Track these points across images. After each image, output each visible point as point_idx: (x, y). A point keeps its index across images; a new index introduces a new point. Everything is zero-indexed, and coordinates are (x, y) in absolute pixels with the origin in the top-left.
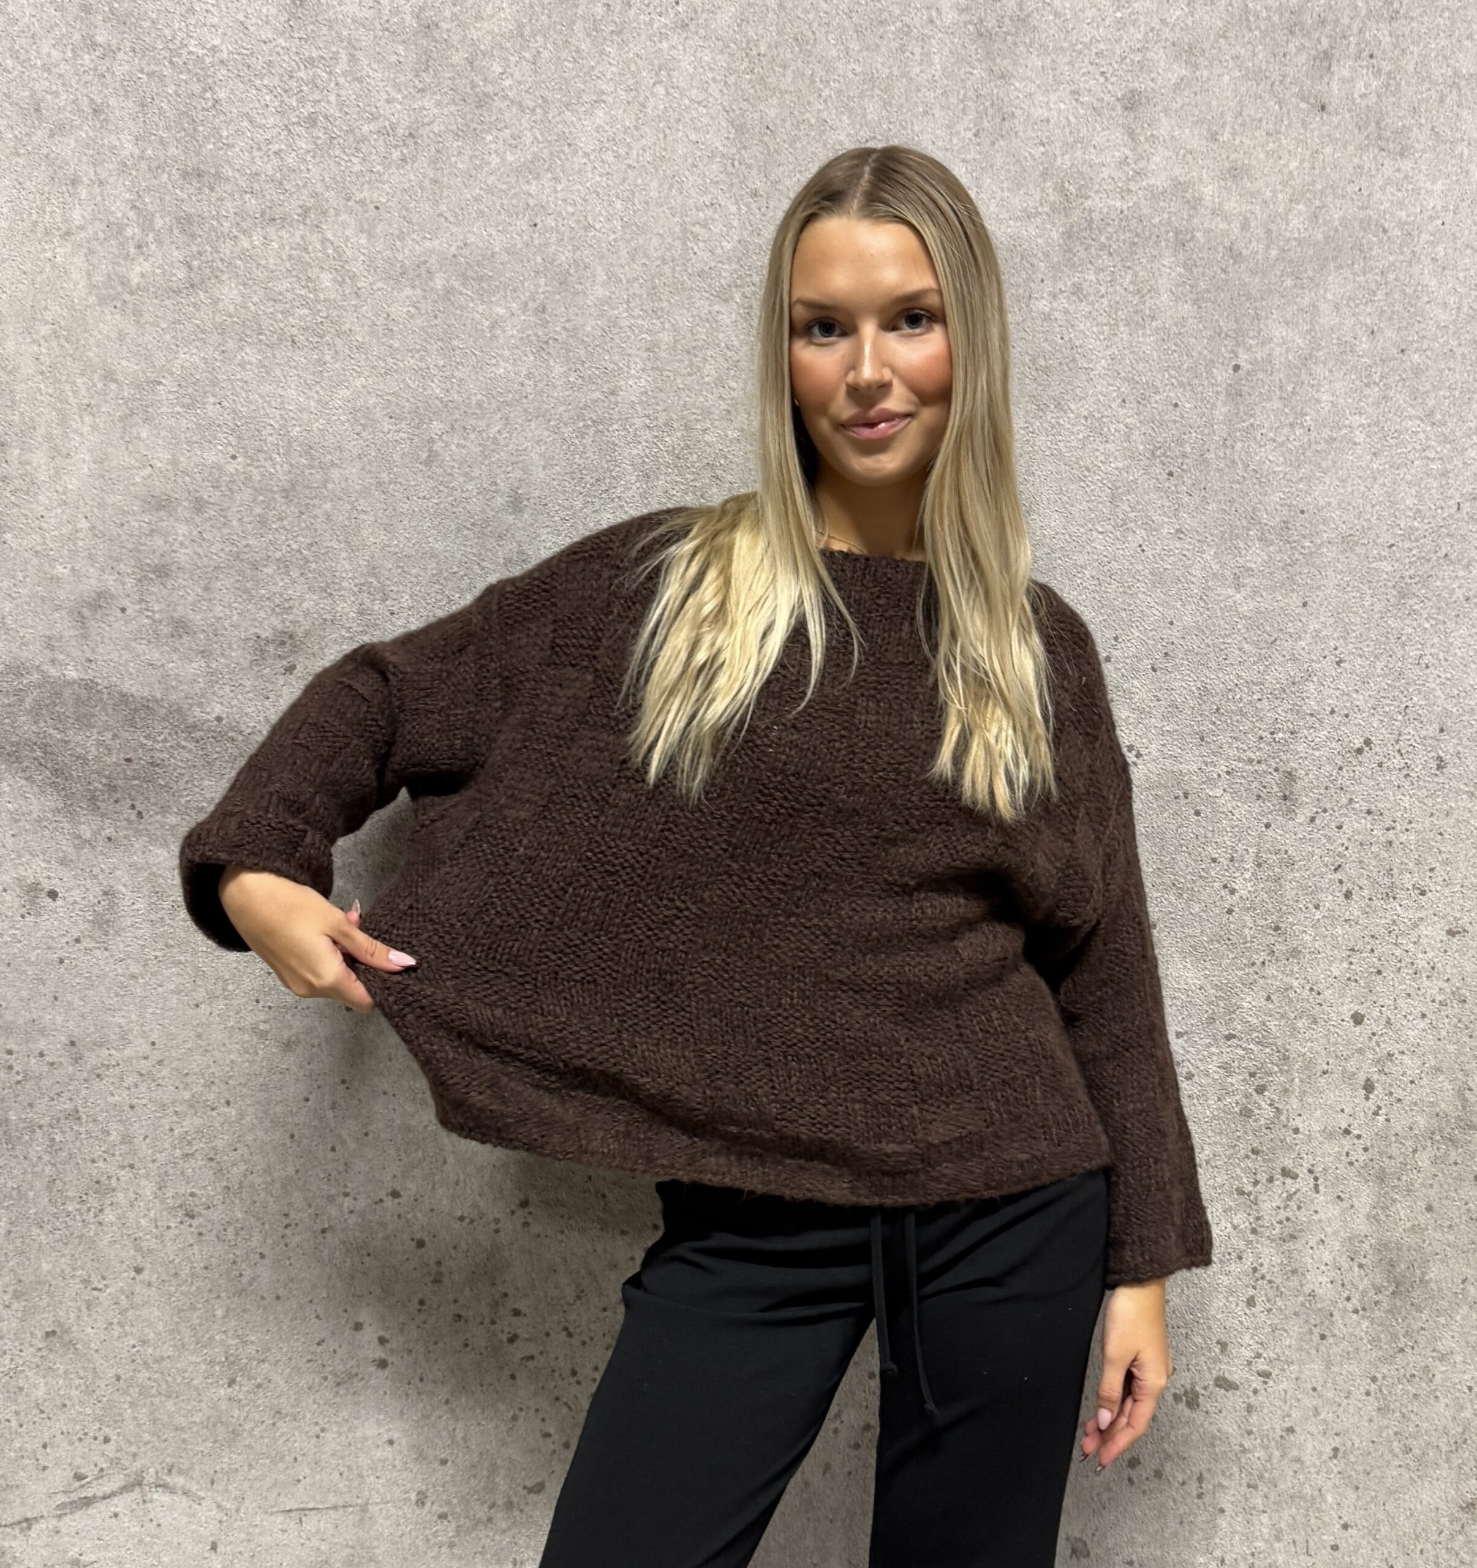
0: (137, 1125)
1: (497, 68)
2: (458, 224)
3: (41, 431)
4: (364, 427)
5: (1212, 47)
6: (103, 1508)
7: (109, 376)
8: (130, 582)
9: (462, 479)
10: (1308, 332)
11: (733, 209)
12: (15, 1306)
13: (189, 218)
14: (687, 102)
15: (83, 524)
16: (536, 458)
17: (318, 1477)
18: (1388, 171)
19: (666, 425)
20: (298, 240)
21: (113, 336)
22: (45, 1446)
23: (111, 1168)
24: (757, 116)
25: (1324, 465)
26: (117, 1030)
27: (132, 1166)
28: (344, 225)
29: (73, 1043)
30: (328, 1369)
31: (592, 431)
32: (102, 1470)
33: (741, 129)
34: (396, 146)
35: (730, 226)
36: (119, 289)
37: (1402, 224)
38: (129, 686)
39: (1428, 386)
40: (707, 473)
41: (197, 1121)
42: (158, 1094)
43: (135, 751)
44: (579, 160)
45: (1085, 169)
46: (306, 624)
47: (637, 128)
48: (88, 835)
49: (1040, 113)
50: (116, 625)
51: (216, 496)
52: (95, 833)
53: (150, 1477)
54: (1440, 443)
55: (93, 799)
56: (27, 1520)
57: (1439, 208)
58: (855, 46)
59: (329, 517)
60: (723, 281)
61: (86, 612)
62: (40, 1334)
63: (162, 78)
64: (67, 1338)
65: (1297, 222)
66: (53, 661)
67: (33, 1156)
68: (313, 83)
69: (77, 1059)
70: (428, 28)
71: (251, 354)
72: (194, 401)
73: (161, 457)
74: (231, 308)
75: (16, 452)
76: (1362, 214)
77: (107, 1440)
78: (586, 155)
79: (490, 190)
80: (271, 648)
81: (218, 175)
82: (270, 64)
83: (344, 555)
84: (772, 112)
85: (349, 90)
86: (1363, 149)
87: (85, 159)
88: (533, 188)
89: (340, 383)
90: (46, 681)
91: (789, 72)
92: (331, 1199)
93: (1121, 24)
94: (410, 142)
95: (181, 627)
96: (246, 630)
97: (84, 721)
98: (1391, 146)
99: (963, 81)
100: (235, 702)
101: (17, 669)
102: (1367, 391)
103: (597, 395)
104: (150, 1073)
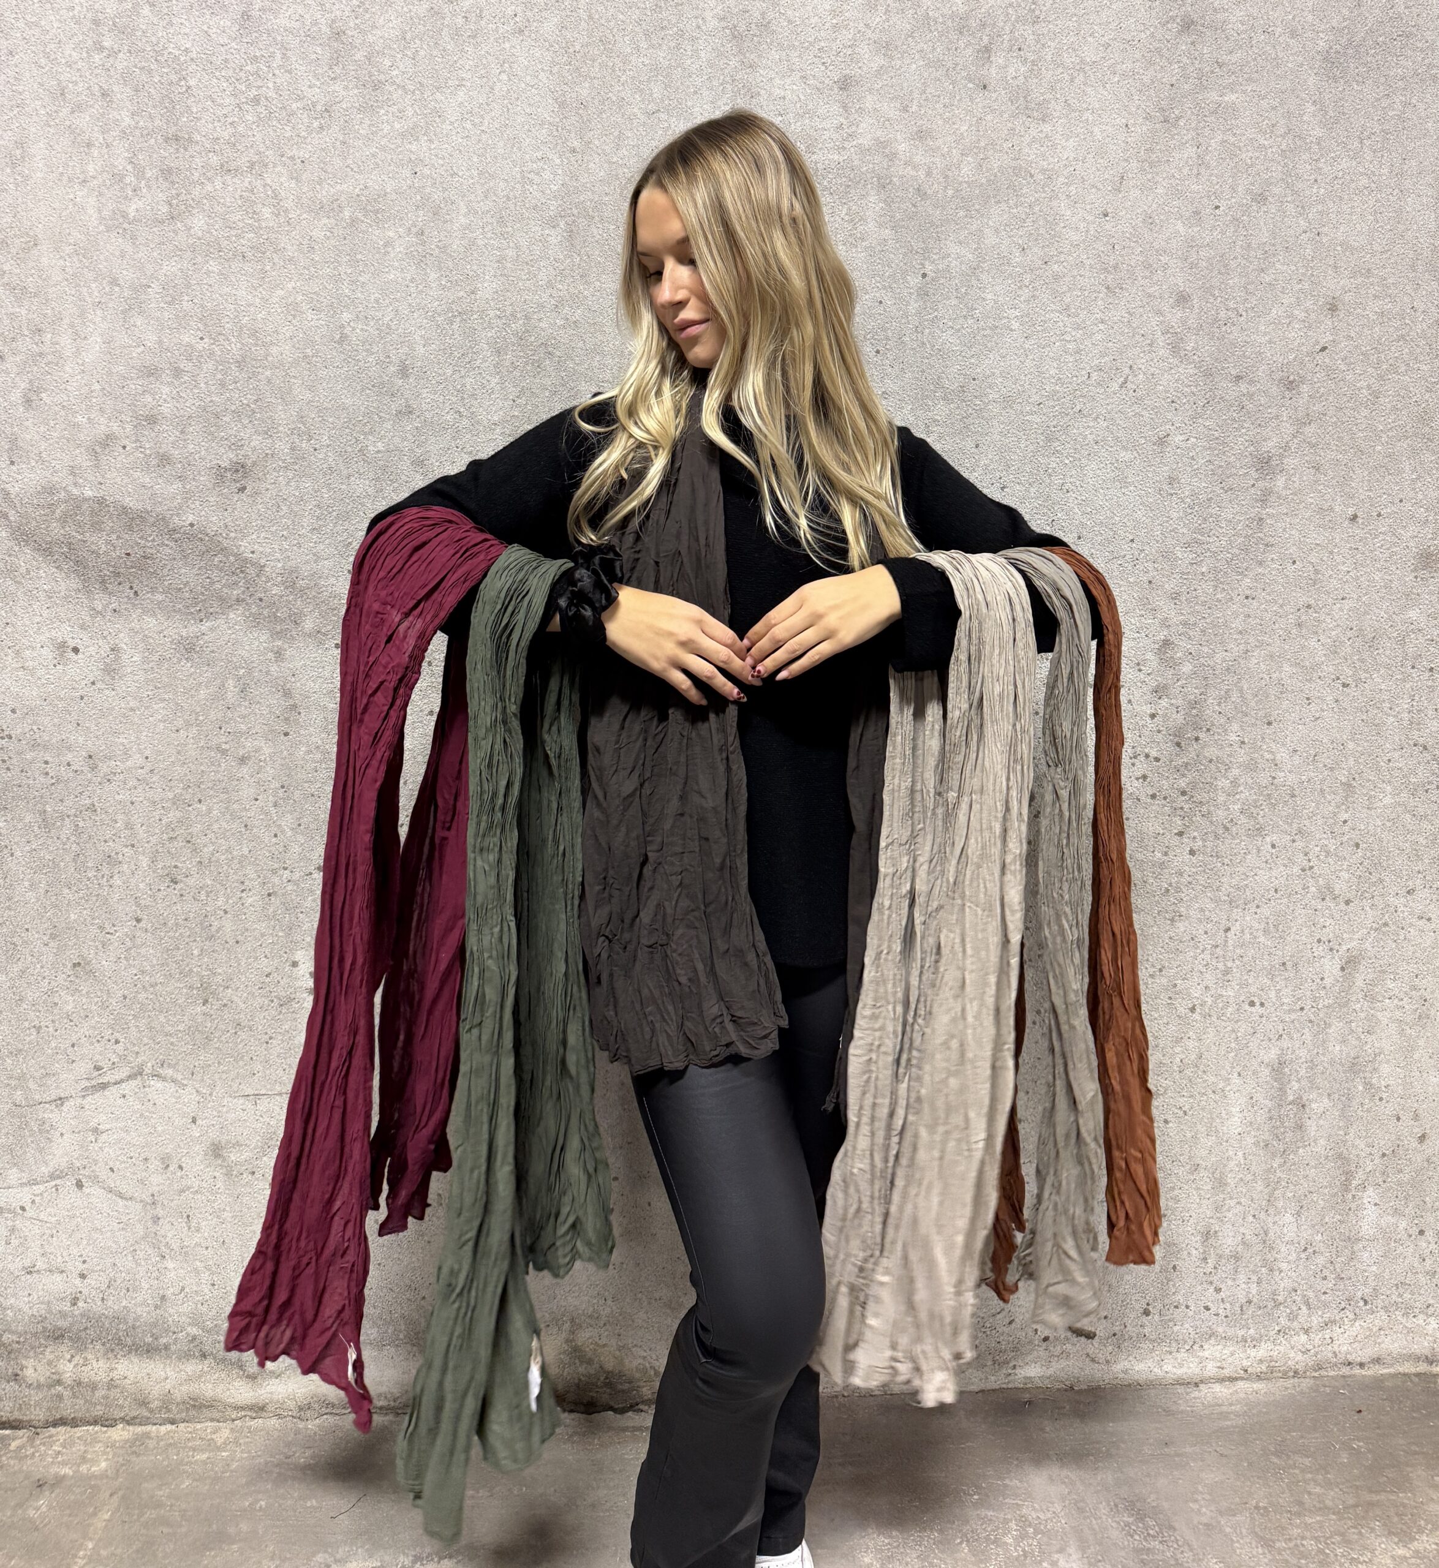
0: (136, 816)
1: (387, 62)
2: (360, 172)
3: (66, 321)
4: (294, 316)
5: (903, 44)
6: (114, 1091)
7: (114, 282)
8: (129, 428)
9: (364, 354)
10: (976, 249)
11: (558, 161)
12: (52, 944)
13: (170, 171)
14: (523, 85)
15: (97, 387)
16: (417, 338)
17: (268, 1072)
18: (1033, 132)
19: (512, 315)
20: (247, 185)
21: (117, 253)
22: (73, 1045)
23: (119, 848)
24: (574, 95)
25: (989, 345)
26: (121, 748)
27: (133, 846)
28: (280, 174)
29: (90, 757)
30: (273, 994)
31: (458, 319)
32: (114, 1063)
33: (562, 105)
34: (316, 118)
35: (555, 174)
36: (121, 220)
37: (1043, 171)
38: (128, 502)
39: (1065, 288)
40: (542, 350)
41: (178, 814)
42: (150, 794)
43: (133, 547)
44: (446, 127)
45: (812, 132)
46: (254, 458)
47: (488, 104)
48: (100, 608)
49: (778, 92)
50: (119, 459)
51: (189, 366)
52: (105, 607)
53: (148, 1070)
54: (1074, 329)
55: (103, 582)
56: (60, 1099)
57: (1071, 159)
58: (644, 45)
59: (269, 381)
60: (551, 213)
61: (99, 450)
62: (69, 965)
63: (150, 71)
64: (88, 968)
65: (967, 170)
66: (75, 484)
67: (63, 837)
68: (257, 73)
69: (94, 768)
70: (338, 34)
71: (213, 266)
72: (174, 299)
73: (151, 339)
74: (200, 234)
75: (49, 336)
76: (1014, 163)
77: (117, 1042)
78: (452, 123)
79: (383, 149)
80: (228, 474)
81: (190, 140)
82: (226, 61)
83: (280, 408)
84: (585, 93)
85: (283, 79)
86: (1014, 116)
87: (96, 129)
88: (413, 147)
89: (278, 285)
90: (71, 498)
91: (596, 64)
92: (274, 872)
93: (836, 27)
94: (326, 115)
95: (165, 460)
96: (211, 461)
97: (97, 527)
98: (1035, 114)
99: (722, 69)
100: (203, 513)
101: (50, 490)
102: (1020, 292)
103: (462, 293)
104: (144, 779)
